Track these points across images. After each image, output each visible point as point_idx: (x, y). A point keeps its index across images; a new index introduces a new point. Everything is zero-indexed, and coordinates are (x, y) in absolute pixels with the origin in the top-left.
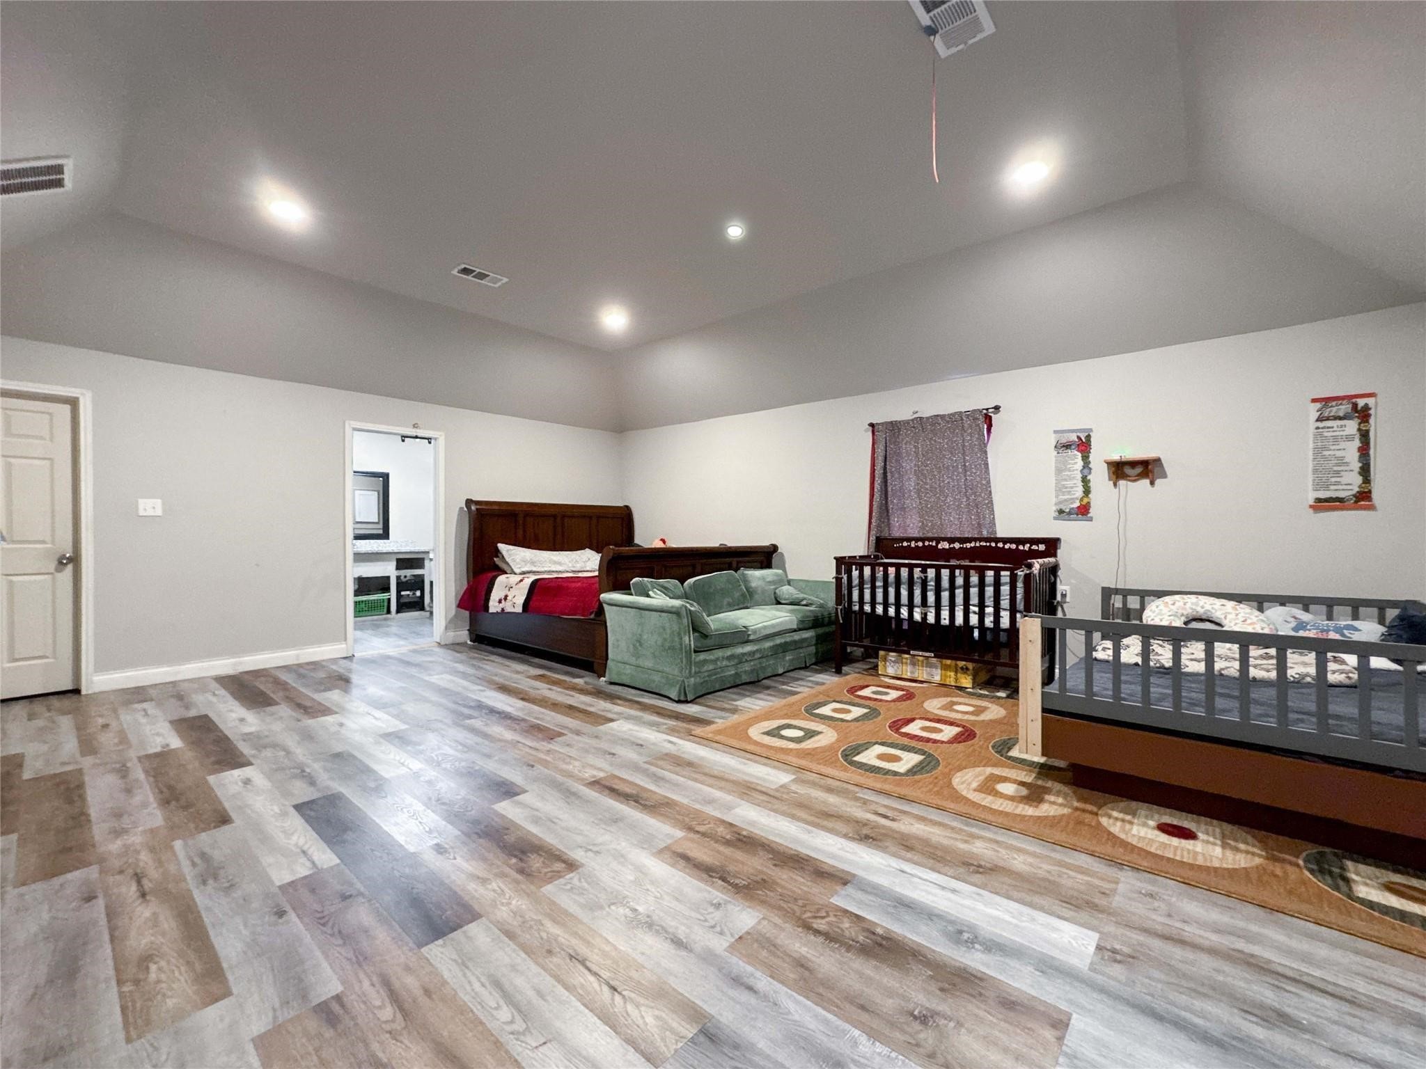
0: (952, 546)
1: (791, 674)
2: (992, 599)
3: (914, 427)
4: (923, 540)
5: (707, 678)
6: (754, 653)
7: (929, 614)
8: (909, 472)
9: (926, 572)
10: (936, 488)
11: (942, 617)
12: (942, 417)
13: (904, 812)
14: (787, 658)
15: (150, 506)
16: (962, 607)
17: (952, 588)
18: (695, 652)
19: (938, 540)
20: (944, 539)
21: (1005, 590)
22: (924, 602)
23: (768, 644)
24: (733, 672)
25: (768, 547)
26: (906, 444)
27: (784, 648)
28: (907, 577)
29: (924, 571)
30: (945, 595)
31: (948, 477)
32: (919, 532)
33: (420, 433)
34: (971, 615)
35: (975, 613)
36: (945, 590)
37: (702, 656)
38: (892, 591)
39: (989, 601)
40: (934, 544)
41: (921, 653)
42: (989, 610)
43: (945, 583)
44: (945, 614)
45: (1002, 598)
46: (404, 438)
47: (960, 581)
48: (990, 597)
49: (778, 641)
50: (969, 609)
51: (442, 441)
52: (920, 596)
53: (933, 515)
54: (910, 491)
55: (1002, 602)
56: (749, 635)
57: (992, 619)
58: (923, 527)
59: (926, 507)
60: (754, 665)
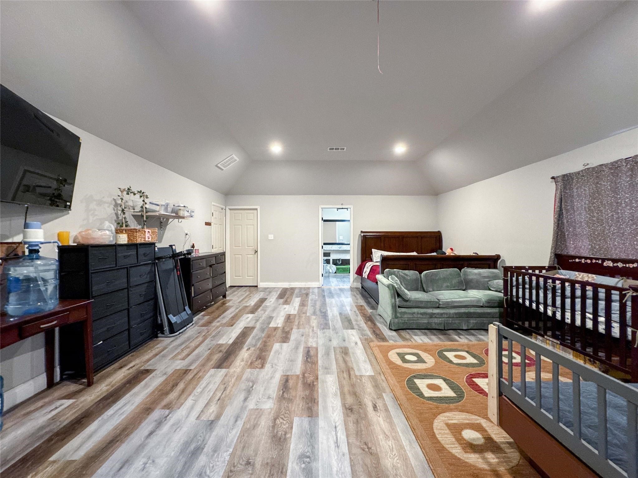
0: (615, 265)
1: (472, 331)
2: (604, 311)
3: (583, 176)
4: (591, 259)
5: (406, 321)
6: (442, 314)
7: (557, 312)
8: (580, 209)
9: (555, 283)
10: (602, 220)
11: (566, 317)
12: (606, 165)
13: (387, 410)
14: (472, 321)
15: (271, 237)
16: (580, 312)
17: (573, 297)
18: (399, 307)
19: (603, 260)
20: (608, 260)
21: (616, 306)
22: (554, 305)
23: (452, 311)
24: (426, 322)
25: (494, 256)
26: (577, 189)
27: (469, 315)
28: (543, 284)
29: (554, 282)
30: (568, 301)
31: (612, 212)
32: (589, 252)
33: (344, 207)
34: (587, 320)
35: (590, 318)
36: (568, 298)
37: (403, 310)
38: (534, 292)
39: (602, 312)
40: (600, 262)
41: (551, 339)
42: (602, 319)
43: (568, 292)
44: (568, 315)
45: (613, 312)
46: (338, 209)
47: (578, 293)
48: (602, 309)
49: (463, 310)
50: (585, 315)
51: (352, 209)
52: (551, 299)
53: (600, 240)
54: (581, 222)
55: (613, 315)
56: (439, 304)
57: (604, 327)
58: (593, 248)
59: (594, 234)
60: (442, 321)
